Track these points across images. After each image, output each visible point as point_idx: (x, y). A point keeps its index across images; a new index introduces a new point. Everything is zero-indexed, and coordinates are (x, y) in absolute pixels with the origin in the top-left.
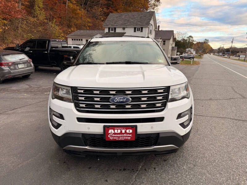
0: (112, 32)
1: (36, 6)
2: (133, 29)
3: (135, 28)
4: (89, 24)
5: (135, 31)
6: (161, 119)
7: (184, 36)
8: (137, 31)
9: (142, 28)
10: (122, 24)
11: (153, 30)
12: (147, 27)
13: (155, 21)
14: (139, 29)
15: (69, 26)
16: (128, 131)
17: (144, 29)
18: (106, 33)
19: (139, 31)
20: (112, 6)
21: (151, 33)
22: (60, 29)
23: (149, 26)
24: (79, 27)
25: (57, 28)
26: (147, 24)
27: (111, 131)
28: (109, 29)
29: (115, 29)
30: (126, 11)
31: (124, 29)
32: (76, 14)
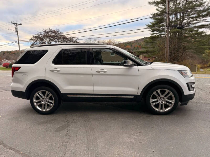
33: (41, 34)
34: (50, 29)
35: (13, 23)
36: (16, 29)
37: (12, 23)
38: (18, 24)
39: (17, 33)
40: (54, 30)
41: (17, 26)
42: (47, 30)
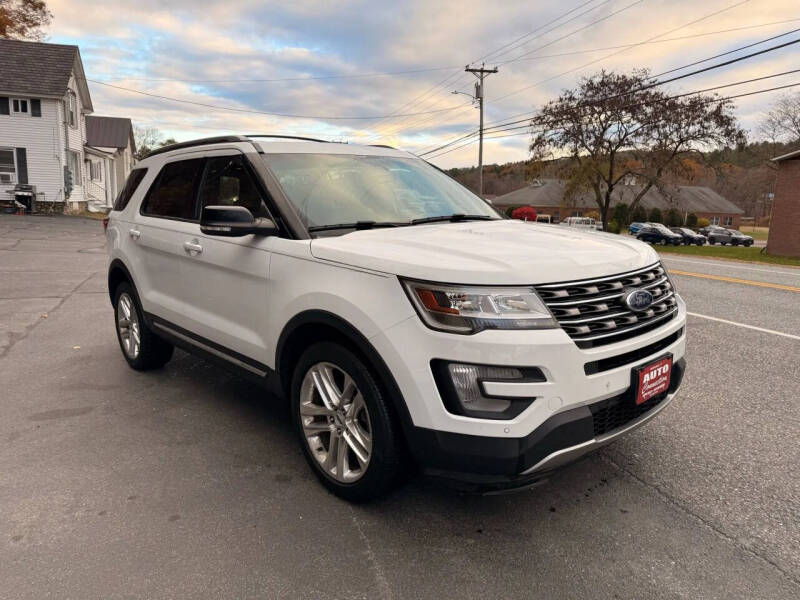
7: (150, 139)
8: (16, 109)
11: (79, 111)
12: (60, 101)
13: (81, 79)
14: (24, 104)
16: (664, 368)
17: (45, 107)
19: (24, 110)
21: (72, 124)
23: (65, 98)
26: (58, 89)
27: (646, 378)
33: (571, 99)
34: (607, 73)
35: (472, 70)
36: (478, 88)
37: (467, 70)
38: (486, 71)
39: (478, 105)
40: (624, 77)
41: (482, 80)
42: (597, 81)
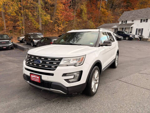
0: (124, 23)
1: (83, 12)
2: (140, 21)
3: (141, 20)
4: (112, 20)
5: (141, 22)
6: (52, 75)
8: (143, 21)
9: (147, 20)
10: (132, 18)
14: (145, 20)
15: (100, 22)
16: (37, 77)
17: (149, 20)
18: (120, 24)
20: (130, 6)
22: (94, 24)
24: (106, 22)
25: (93, 23)
27: (32, 76)
28: (122, 22)
29: (126, 21)
30: (141, 8)
31: (133, 21)
32: (105, 14)
